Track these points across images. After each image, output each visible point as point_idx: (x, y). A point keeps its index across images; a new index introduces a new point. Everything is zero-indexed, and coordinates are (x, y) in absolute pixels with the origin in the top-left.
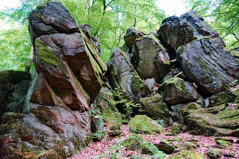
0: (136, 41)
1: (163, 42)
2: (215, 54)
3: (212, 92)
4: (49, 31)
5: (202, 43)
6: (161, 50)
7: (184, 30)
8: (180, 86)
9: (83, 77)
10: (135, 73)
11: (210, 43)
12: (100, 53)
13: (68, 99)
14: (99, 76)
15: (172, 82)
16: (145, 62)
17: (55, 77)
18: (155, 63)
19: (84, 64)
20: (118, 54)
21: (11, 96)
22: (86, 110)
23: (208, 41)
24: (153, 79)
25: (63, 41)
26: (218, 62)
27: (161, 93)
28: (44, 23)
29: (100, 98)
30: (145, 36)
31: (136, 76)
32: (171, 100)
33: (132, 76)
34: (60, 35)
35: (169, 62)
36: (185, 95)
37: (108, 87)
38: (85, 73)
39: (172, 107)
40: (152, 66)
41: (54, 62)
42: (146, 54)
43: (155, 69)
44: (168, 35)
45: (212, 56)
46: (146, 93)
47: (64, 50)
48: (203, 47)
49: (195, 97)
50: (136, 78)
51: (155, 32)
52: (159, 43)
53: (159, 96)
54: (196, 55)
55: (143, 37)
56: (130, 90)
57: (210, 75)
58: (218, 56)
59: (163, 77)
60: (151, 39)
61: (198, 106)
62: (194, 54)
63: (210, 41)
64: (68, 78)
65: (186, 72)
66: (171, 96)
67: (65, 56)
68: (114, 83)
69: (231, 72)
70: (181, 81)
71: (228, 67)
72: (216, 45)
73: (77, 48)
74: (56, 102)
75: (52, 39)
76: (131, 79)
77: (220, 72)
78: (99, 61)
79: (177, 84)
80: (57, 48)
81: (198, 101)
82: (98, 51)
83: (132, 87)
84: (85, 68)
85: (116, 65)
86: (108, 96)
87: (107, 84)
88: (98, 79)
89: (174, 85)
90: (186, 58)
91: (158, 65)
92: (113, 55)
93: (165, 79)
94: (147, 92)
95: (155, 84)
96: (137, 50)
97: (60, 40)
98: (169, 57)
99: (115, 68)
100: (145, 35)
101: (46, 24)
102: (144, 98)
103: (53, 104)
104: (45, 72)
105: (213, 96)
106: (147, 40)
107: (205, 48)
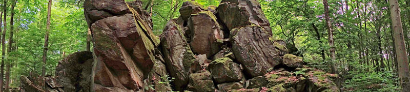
0: (192, 16)
1: (219, 20)
2: (262, 42)
3: (254, 75)
4: (102, 16)
5: (253, 30)
6: (216, 28)
7: (240, 14)
8: (229, 66)
9: (136, 56)
10: (188, 47)
11: (260, 32)
12: (152, 27)
13: (124, 80)
14: (152, 53)
15: (222, 62)
16: (199, 37)
17: (112, 60)
18: (209, 40)
19: (136, 44)
20: (172, 27)
21: (81, 75)
22: (140, 88)
23: (260, 30)
24: (205, 55)
25: (114, 23)
26: (263, 49)
27: (211, 71)
28: (97, 9)
29: (153, 72)
30: (202, 12)
31: (188, 51)
32: (218, 79)
33: (185, 50)
34: (112, 17)
35: (223, 40)
36: (232, 75)
37: (160, 60)
38: (137, 52)
39: (218, 86)
40: (205, 42)
41: (109, 46)
42: (201, 29)
43: (208, 45)
44: (226, 14)
45: (260, 43)
46: (196, 69)
47: (117, 33)
48: (254, 34)
49: (239, 78)
50: (189, 53)
51: (214, 9)
52: (215, 21)
53: (208, 73)
54: (247, 39)
55: (200, 13)
56: (181, 65)
57: (255, 60)
58: (264, 44)
59: (215, 54)
60: (208, 16)
61: (240, 86)
62: (246, 39)
63: (261, 30)
64: (123, 60)
65: (236, 53)
66: (219, 75)
67: (118, 38)
68: (167, 56)
69: (270, 60)
70: (230, 62)
71: (269, 55)
72: (265, 34)
73: (129, 29)
74: (114, 83)
75: (105, 23)
76: (183, 54)
77: (262, 58)
78: (151, 37)
79: (226, 64)
80: (110, 31)
81: (241, 82)
82: (150, 26)
83: (183, 62)
84: (137, 47)
85: (169, 38)
86: (161, 70)
87: (160, 56)
88: (151, 56)
89: (223, 64)
90: (238, 41)
91: (211, 41)
92: (167, 28)
93: (216, 56)
94: (197, 67)
95: (206, 60)
96: (193, 25)
97: (113, 23)
98: (223, 35)
99: (169, 42)
100: (203, 10)
101: (99, 10)
102: (194, 74)
103: (111, 85)
104: (103, 56)
105: (253, 79)
106: (204, 16)
107: (256, 35)
